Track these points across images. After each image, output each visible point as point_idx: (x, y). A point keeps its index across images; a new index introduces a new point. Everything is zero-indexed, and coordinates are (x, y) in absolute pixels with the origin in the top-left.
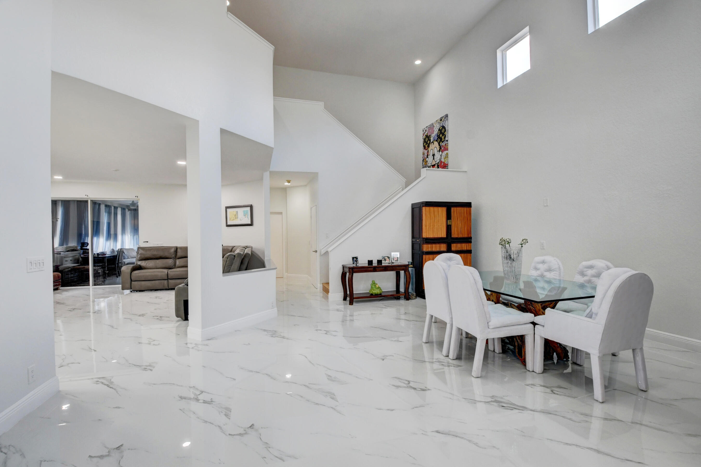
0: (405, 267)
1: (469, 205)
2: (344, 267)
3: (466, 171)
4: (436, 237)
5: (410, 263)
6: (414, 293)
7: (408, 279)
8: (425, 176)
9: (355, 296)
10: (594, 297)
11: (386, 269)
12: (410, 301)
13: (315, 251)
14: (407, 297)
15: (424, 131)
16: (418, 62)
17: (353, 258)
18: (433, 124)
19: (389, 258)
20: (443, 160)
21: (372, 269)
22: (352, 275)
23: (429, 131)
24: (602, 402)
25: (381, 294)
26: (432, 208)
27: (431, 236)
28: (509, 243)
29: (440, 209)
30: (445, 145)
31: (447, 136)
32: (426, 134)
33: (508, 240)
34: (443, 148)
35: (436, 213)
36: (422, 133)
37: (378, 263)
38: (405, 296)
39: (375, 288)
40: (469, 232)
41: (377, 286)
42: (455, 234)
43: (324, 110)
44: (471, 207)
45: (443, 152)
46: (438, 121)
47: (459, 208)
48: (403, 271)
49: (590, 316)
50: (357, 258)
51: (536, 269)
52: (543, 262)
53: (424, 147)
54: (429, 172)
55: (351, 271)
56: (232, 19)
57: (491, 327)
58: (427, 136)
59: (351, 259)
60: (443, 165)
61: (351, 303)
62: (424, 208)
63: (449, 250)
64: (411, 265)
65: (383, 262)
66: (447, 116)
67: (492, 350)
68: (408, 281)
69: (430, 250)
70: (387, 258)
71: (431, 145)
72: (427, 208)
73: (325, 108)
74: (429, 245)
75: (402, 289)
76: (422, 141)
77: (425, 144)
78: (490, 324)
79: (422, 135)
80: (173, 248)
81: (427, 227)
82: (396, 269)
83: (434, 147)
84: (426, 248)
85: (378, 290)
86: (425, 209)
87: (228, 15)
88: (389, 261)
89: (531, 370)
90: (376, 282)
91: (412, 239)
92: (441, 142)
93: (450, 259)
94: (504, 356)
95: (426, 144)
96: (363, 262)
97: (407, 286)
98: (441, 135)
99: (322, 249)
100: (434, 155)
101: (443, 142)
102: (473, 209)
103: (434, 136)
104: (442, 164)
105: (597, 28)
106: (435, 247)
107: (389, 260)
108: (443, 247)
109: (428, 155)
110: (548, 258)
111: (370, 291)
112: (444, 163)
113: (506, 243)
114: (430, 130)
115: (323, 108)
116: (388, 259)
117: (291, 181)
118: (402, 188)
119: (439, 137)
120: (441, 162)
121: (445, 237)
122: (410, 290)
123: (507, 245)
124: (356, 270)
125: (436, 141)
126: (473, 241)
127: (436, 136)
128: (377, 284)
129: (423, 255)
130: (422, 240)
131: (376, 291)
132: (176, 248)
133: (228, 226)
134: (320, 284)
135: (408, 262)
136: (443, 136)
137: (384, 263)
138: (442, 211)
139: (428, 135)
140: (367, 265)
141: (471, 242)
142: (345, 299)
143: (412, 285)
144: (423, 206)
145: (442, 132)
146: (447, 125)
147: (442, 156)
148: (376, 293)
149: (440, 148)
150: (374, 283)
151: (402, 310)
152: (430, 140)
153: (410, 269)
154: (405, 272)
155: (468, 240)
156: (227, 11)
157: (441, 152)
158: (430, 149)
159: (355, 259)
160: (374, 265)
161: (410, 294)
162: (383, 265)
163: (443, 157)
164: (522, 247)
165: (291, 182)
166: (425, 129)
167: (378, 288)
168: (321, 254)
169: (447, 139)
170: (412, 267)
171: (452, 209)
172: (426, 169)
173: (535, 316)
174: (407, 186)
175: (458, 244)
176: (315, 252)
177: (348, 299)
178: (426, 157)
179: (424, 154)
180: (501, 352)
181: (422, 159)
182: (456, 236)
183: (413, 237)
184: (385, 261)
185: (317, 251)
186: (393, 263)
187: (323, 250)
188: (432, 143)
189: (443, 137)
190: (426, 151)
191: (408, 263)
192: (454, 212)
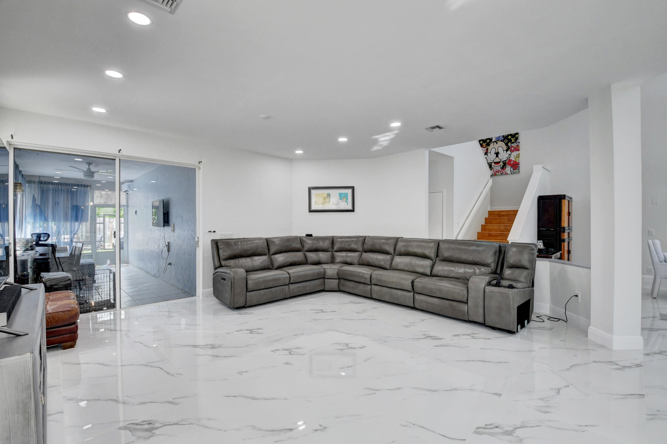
20: (512, 159)
30: (516, 146)
31: (519, 138)
34: (512, 149)
45: (513, 152)
71: (492, 144)
77: (482, 143)
83: (498, 146)
92: (509, 143)
95: (485, 144)
98: (509, 138)
100: (497, 153)
101: (512, 143)
104: (512, 162)
109: (487, 152)
112: (515, 161)
119: (506, 138)
125: (502, 141)
127: (502, 137)
145: (512, 135)
149: (508, 148)
152: (491, 141)
163: (512, 156)
169: (519, 141)
188: (495, 143)
189: (513, 140)
190: (484, 149)
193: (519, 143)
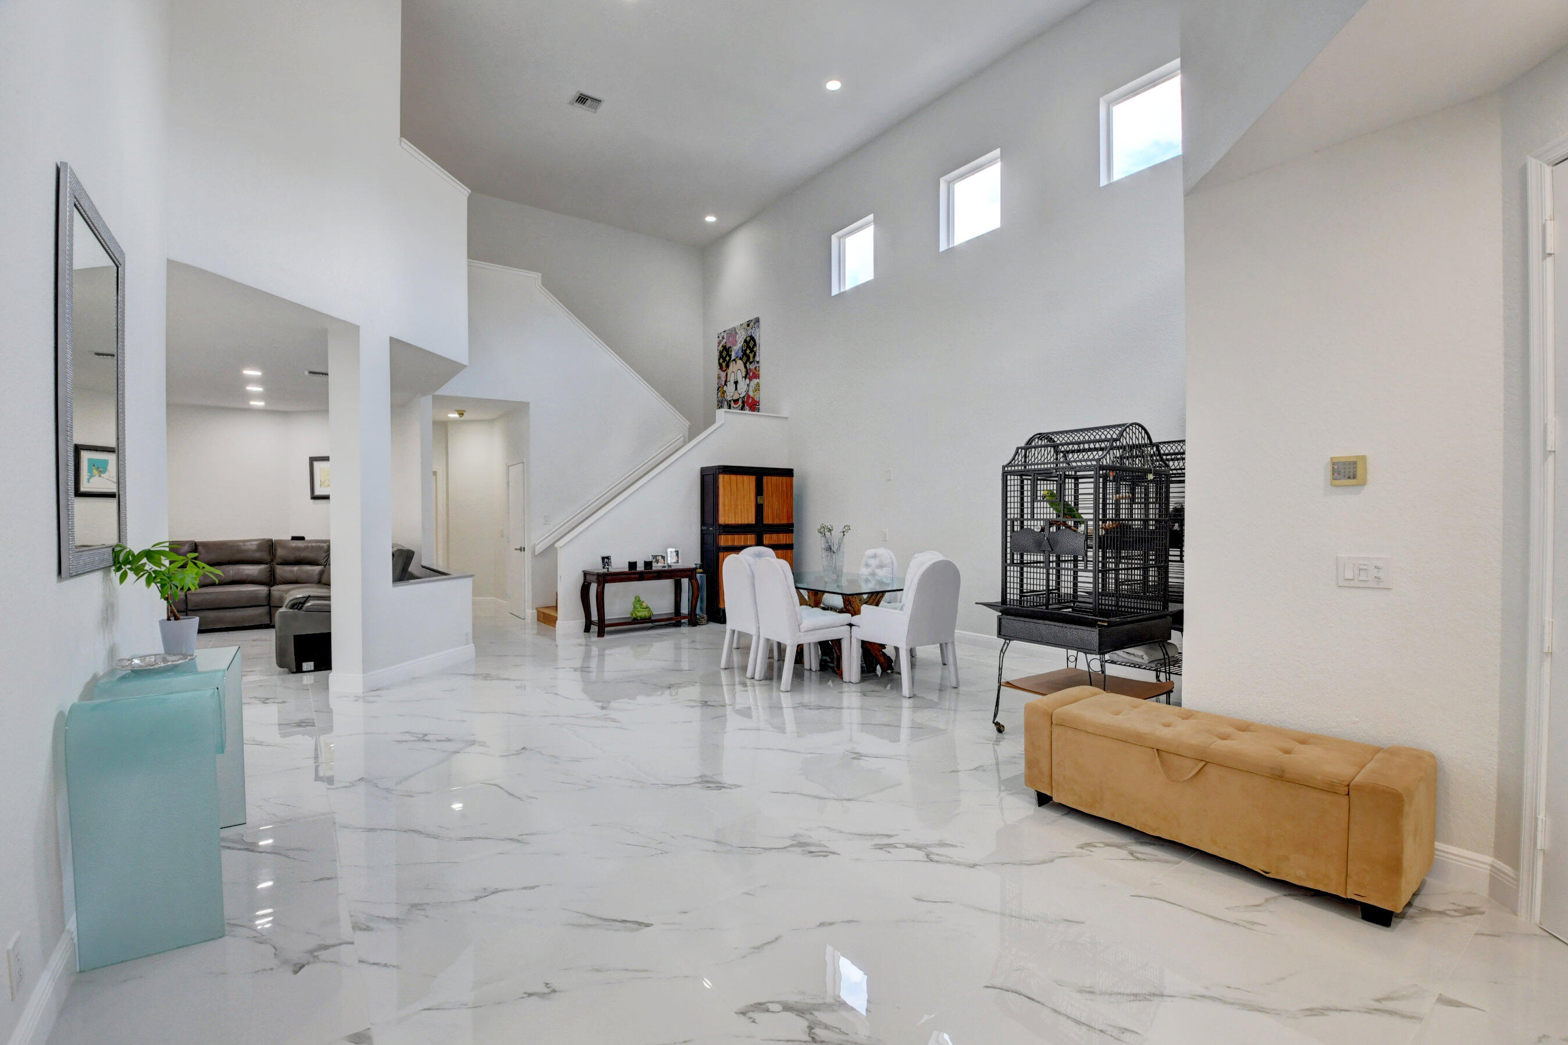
0: (689, 573)
1: (789, 473)
2: (586, 574)
3: (787, 418)
4: (740, 523)
5: (698, 566)
6: (705, 616)
7: (696, 591)
8: (723, 422)
9: (606, 623)
10: (902, 590)
11: (661, 575)
12: (698, 628)
13: (519, 548)
14: (694, 622)
15: (721, 338)
16: (710, 219)
17: (603, 558)
18: (735, 329)
19: (663, 557)
20: (751, 394)
21: (637, 576)
22: (604, 586)
23: (728, 338)
24: (910, 698)
25: (650, 618)
26: (733, 477)
27: (732, 521)
28: (830, 531)
29: (746, 478)
30: (755, 368)
31: (757, 354)
32: (723, 343)
33: (829, 526)
34: (751, 374)
35: (740, 486)
36: (717, 340)
37: (645, 567)
38: (689, 621)
39: (641, 608)
40: (790, 515)
41: (644, 605)
42: (768, 520)
43: (540, 287)
44: (793, 476)
45: (751, 380)
46: (743, 325)
47: (775, 478)
48: (687, 579)
49: (901, 609)
50: (610, 559)
51: (867, 565)
52: (875, 556)
53: (720, 365)
54: (729, 416)
55: (601, 579)
56: (408, 149)
57: (802, 631)
58: (724, 347)
59: (600, 560)
60: (751, 404)
61: (601, 634)
62: (721, 476)
63: (759, 543)
64: (700, 568)
65: (654, 564)
66: (757, 320)
67: (808, 668)
68: (695, 595)
69: (730, 544)
70: (660, 558)
71: (731, 365)
72: (727, 477)
73: (543, 284)
74: (730, 537)
75: (685, 610)
76: (716, 355)
77: (721, 360)
78: (801, 626)
79: (717, 345)
80: (187, 545)
81: (726, 508)
82: (674, 575)
83: (737, 369)
84: (724, 540)
85: (645, 611)
86: (723, 477)
87: (402, 142)
88: (664, 563)
89: (847, 681)
90: (642, 599)
91: (701, 526)
92: (748, 363)
93: (759, 555)
94: (822, 673)
95: (724, 362)
96: (619, 565)
97: (694, 603)
98: (748, 351)
99: (538, 544)
100: (736, 383)
101: (751, 363)
102: (795, 478)
103: (737, 348)
104: (750, 401)
105: (951, 246)
106: (738, 540)
107: (664, 561)
108: (751, 538)
109: (726, 381)
110: (881, 551)
111: (632, 615)
112: (753, 398)
113: (826, 530)
114: (730, 339)
115: (540, 284)
116: (662, 560)
117: (465, 411)
118: (682, 439)
119: (744, 353)
120: (749, 397)
121: (754, 523)
122: (698, 611)
123: (828, 534)
124: (609, 578)
125: (741, 359)
126: (795, 529)
127: (740, 351)
128: (643, 602)
129: (718, 552)
130: (718, 528)
131: (642, 614)
132: (194, 545)
133: (315, 498)
134: (533, 609)
135: (696, 564)
136: (751, 352)
137: (656, 566)
138: (750, 481)
139: (727, 346)
140: (627, 570)
141: (792, 532)
142: (587, 629)
143: (702, 601)
144: (720, 473)
145: (750, 346)
146: (758, 336)
147: (750, 387)
148: (643, 616)
149: (747, 373)
150: (639, 601)
151: (685, 643)
152: (730, 356)
153: (698, 576)
154: (690, 580)
155: (788, 528)
156: (399, 136)
157: (747, 380)
158: (730, 371)
159: (606, 560)
160: (638, 569)
161: (698, 616)
162: (654, 569)
163: (751, 389)
164: (844, 535)
165: (465, 414)
166: (722, 335)
167: (646, 608)
168: (534, 553)
169: (757, 359)
170: (701, 573)
171: (765, 478)
172: (725, 411)
173: (852, 616)
174: (692, 435)
175: (773, 535)
176: (519, 551)
177: (594, 629)
178: (723, 383)
179: (719, 378)
180: (818, 669)
181: (716, 387)
182: (770, 522)
183: (703, 523)
184: (657, 563)
185: (524, 548)
186: (670, 566)
187: (538, 546)
188: (734, 362)
189: (751, 355)
190: (723, 374)
191: (695, 566)
192: (767, 484)
193: (758, 362)
